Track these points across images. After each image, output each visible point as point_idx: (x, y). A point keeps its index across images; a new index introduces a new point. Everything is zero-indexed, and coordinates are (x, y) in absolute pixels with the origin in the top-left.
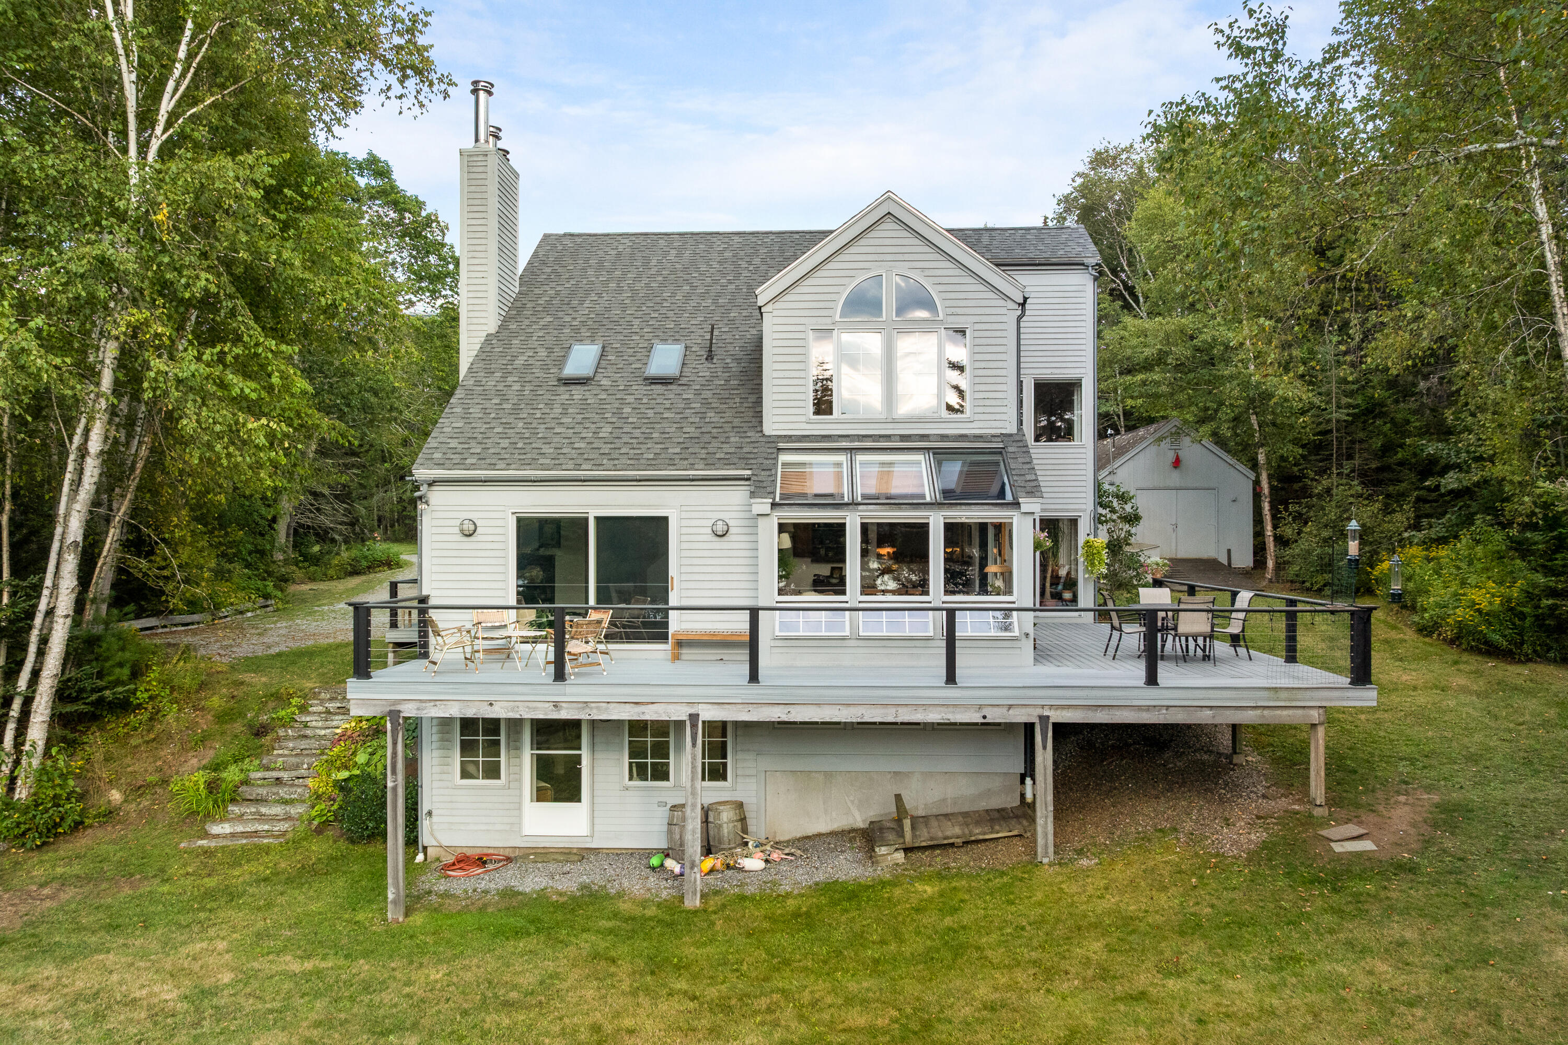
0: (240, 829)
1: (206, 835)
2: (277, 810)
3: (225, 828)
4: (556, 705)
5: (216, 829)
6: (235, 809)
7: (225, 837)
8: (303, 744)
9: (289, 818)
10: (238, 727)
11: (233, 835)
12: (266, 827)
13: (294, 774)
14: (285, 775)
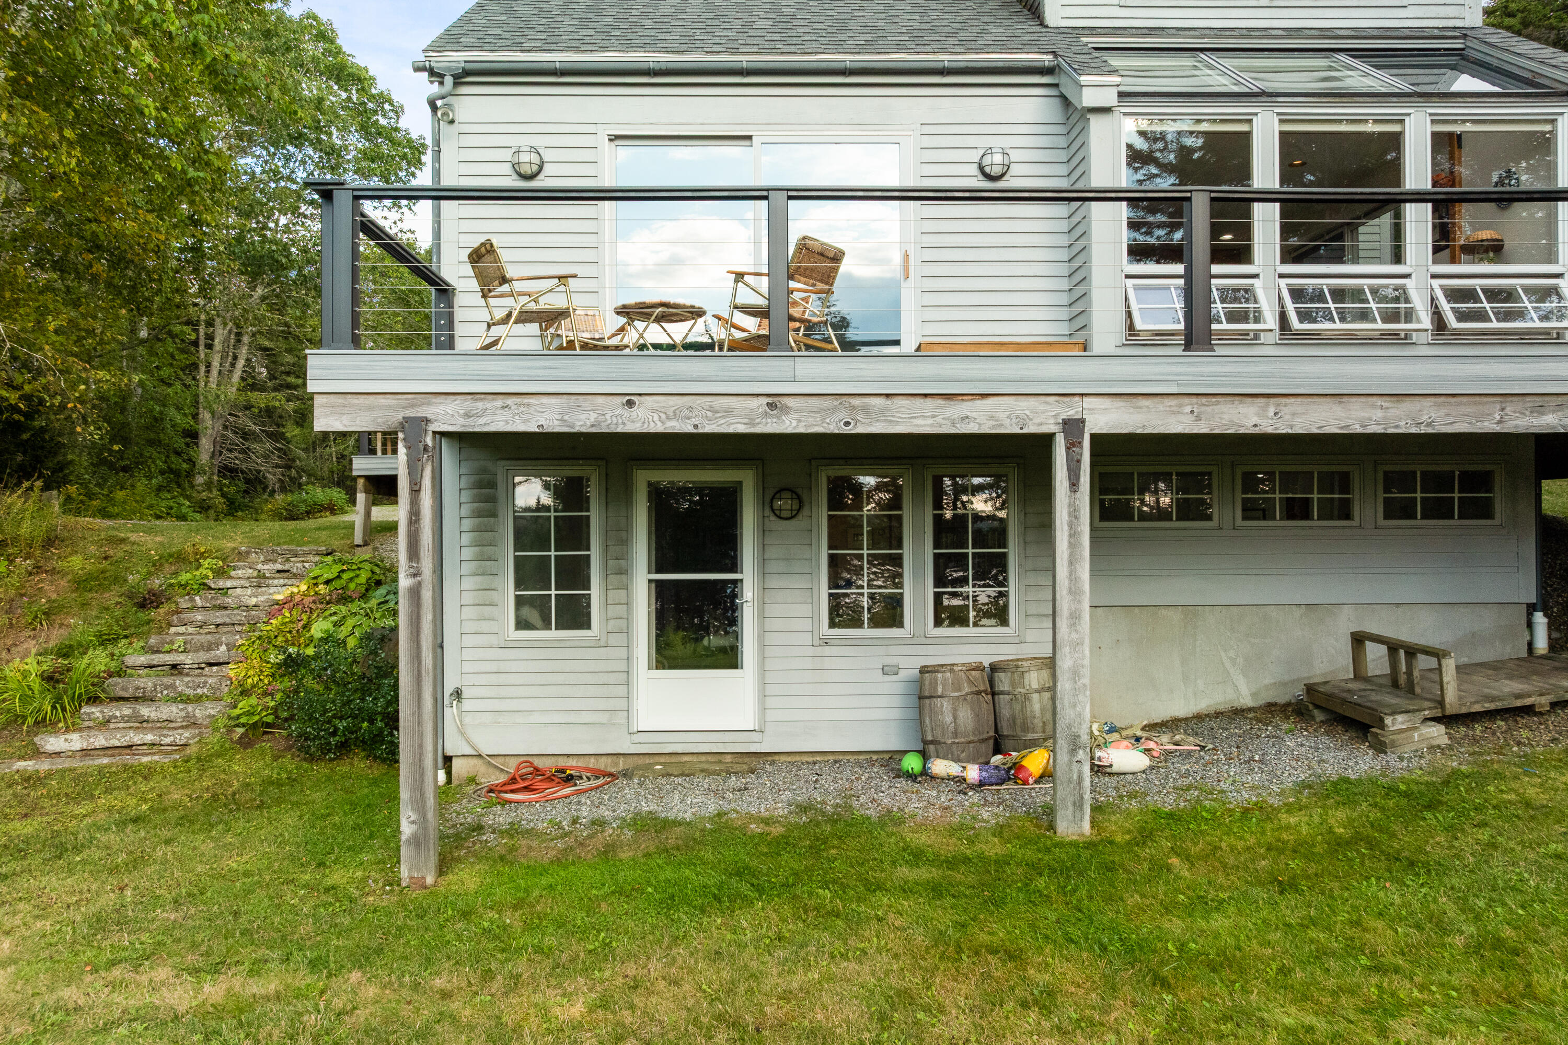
0: (100, 741)
1: (37, 753)
2: (173, 711)
3: (76, 741)
4: (774, 402)
5: (53, 743)
6: (95, 711)
7: (73, 754)
8: (220, 617)
9: (191, 723)
10: (112, 597)
11: (86, 753)
12: (149, 738)
13: (204, 656)
14: (187, 659)
